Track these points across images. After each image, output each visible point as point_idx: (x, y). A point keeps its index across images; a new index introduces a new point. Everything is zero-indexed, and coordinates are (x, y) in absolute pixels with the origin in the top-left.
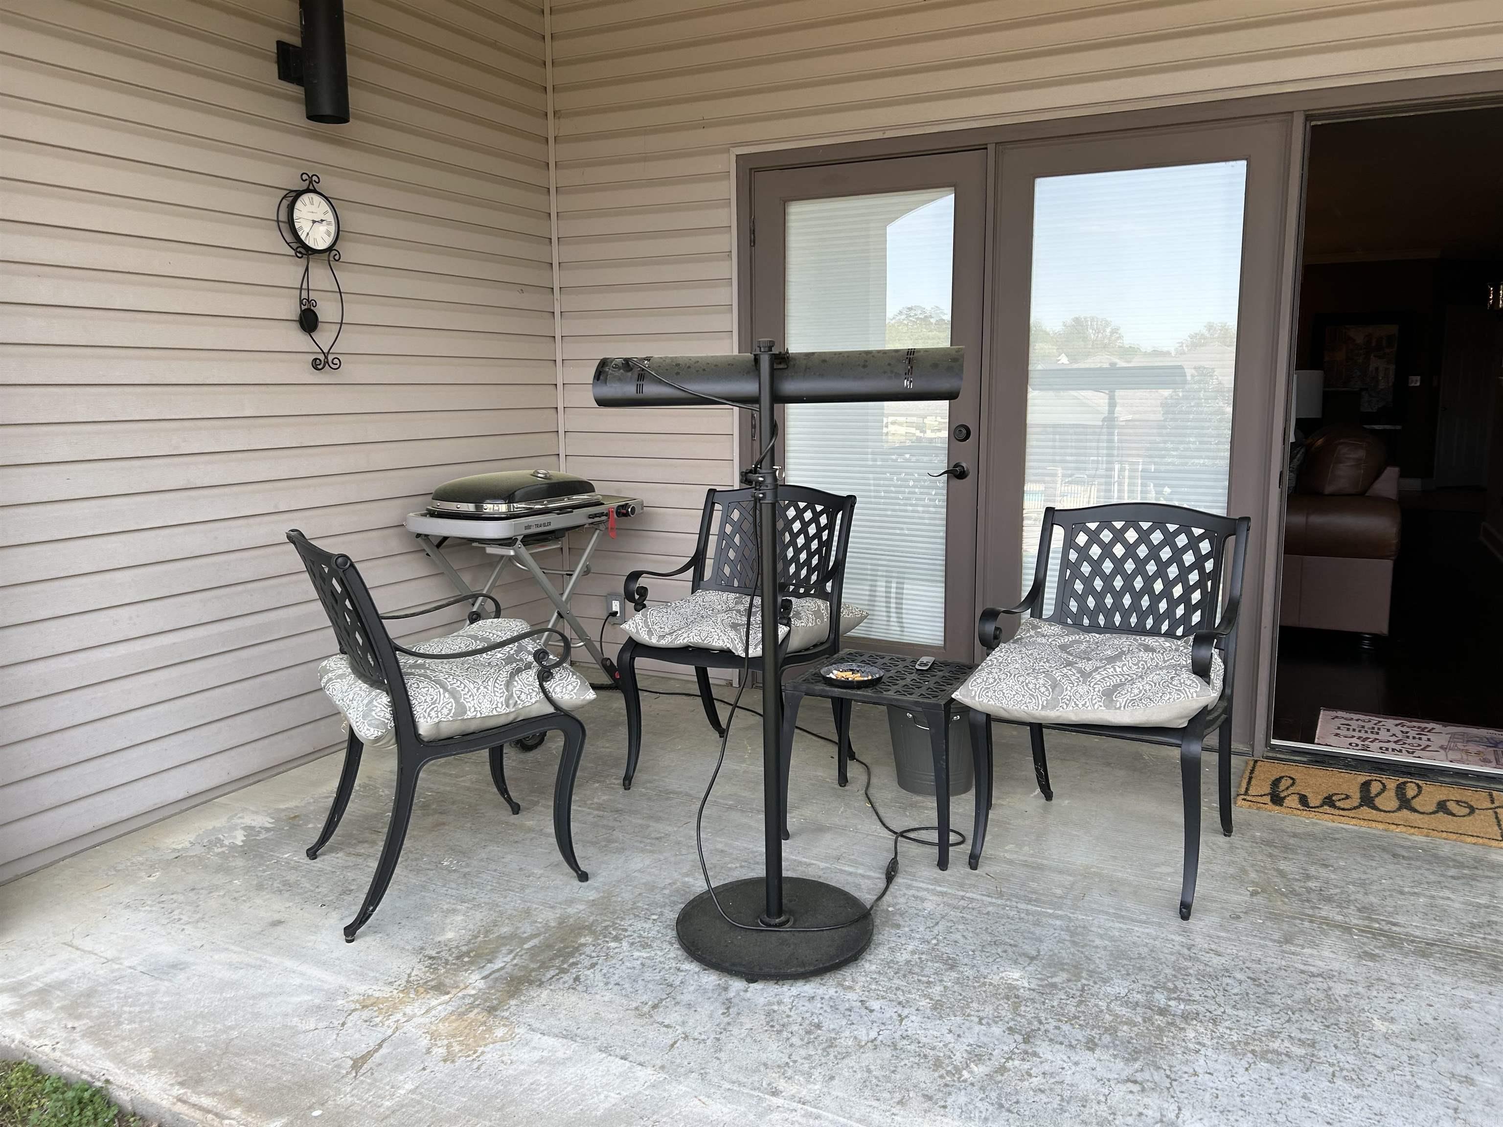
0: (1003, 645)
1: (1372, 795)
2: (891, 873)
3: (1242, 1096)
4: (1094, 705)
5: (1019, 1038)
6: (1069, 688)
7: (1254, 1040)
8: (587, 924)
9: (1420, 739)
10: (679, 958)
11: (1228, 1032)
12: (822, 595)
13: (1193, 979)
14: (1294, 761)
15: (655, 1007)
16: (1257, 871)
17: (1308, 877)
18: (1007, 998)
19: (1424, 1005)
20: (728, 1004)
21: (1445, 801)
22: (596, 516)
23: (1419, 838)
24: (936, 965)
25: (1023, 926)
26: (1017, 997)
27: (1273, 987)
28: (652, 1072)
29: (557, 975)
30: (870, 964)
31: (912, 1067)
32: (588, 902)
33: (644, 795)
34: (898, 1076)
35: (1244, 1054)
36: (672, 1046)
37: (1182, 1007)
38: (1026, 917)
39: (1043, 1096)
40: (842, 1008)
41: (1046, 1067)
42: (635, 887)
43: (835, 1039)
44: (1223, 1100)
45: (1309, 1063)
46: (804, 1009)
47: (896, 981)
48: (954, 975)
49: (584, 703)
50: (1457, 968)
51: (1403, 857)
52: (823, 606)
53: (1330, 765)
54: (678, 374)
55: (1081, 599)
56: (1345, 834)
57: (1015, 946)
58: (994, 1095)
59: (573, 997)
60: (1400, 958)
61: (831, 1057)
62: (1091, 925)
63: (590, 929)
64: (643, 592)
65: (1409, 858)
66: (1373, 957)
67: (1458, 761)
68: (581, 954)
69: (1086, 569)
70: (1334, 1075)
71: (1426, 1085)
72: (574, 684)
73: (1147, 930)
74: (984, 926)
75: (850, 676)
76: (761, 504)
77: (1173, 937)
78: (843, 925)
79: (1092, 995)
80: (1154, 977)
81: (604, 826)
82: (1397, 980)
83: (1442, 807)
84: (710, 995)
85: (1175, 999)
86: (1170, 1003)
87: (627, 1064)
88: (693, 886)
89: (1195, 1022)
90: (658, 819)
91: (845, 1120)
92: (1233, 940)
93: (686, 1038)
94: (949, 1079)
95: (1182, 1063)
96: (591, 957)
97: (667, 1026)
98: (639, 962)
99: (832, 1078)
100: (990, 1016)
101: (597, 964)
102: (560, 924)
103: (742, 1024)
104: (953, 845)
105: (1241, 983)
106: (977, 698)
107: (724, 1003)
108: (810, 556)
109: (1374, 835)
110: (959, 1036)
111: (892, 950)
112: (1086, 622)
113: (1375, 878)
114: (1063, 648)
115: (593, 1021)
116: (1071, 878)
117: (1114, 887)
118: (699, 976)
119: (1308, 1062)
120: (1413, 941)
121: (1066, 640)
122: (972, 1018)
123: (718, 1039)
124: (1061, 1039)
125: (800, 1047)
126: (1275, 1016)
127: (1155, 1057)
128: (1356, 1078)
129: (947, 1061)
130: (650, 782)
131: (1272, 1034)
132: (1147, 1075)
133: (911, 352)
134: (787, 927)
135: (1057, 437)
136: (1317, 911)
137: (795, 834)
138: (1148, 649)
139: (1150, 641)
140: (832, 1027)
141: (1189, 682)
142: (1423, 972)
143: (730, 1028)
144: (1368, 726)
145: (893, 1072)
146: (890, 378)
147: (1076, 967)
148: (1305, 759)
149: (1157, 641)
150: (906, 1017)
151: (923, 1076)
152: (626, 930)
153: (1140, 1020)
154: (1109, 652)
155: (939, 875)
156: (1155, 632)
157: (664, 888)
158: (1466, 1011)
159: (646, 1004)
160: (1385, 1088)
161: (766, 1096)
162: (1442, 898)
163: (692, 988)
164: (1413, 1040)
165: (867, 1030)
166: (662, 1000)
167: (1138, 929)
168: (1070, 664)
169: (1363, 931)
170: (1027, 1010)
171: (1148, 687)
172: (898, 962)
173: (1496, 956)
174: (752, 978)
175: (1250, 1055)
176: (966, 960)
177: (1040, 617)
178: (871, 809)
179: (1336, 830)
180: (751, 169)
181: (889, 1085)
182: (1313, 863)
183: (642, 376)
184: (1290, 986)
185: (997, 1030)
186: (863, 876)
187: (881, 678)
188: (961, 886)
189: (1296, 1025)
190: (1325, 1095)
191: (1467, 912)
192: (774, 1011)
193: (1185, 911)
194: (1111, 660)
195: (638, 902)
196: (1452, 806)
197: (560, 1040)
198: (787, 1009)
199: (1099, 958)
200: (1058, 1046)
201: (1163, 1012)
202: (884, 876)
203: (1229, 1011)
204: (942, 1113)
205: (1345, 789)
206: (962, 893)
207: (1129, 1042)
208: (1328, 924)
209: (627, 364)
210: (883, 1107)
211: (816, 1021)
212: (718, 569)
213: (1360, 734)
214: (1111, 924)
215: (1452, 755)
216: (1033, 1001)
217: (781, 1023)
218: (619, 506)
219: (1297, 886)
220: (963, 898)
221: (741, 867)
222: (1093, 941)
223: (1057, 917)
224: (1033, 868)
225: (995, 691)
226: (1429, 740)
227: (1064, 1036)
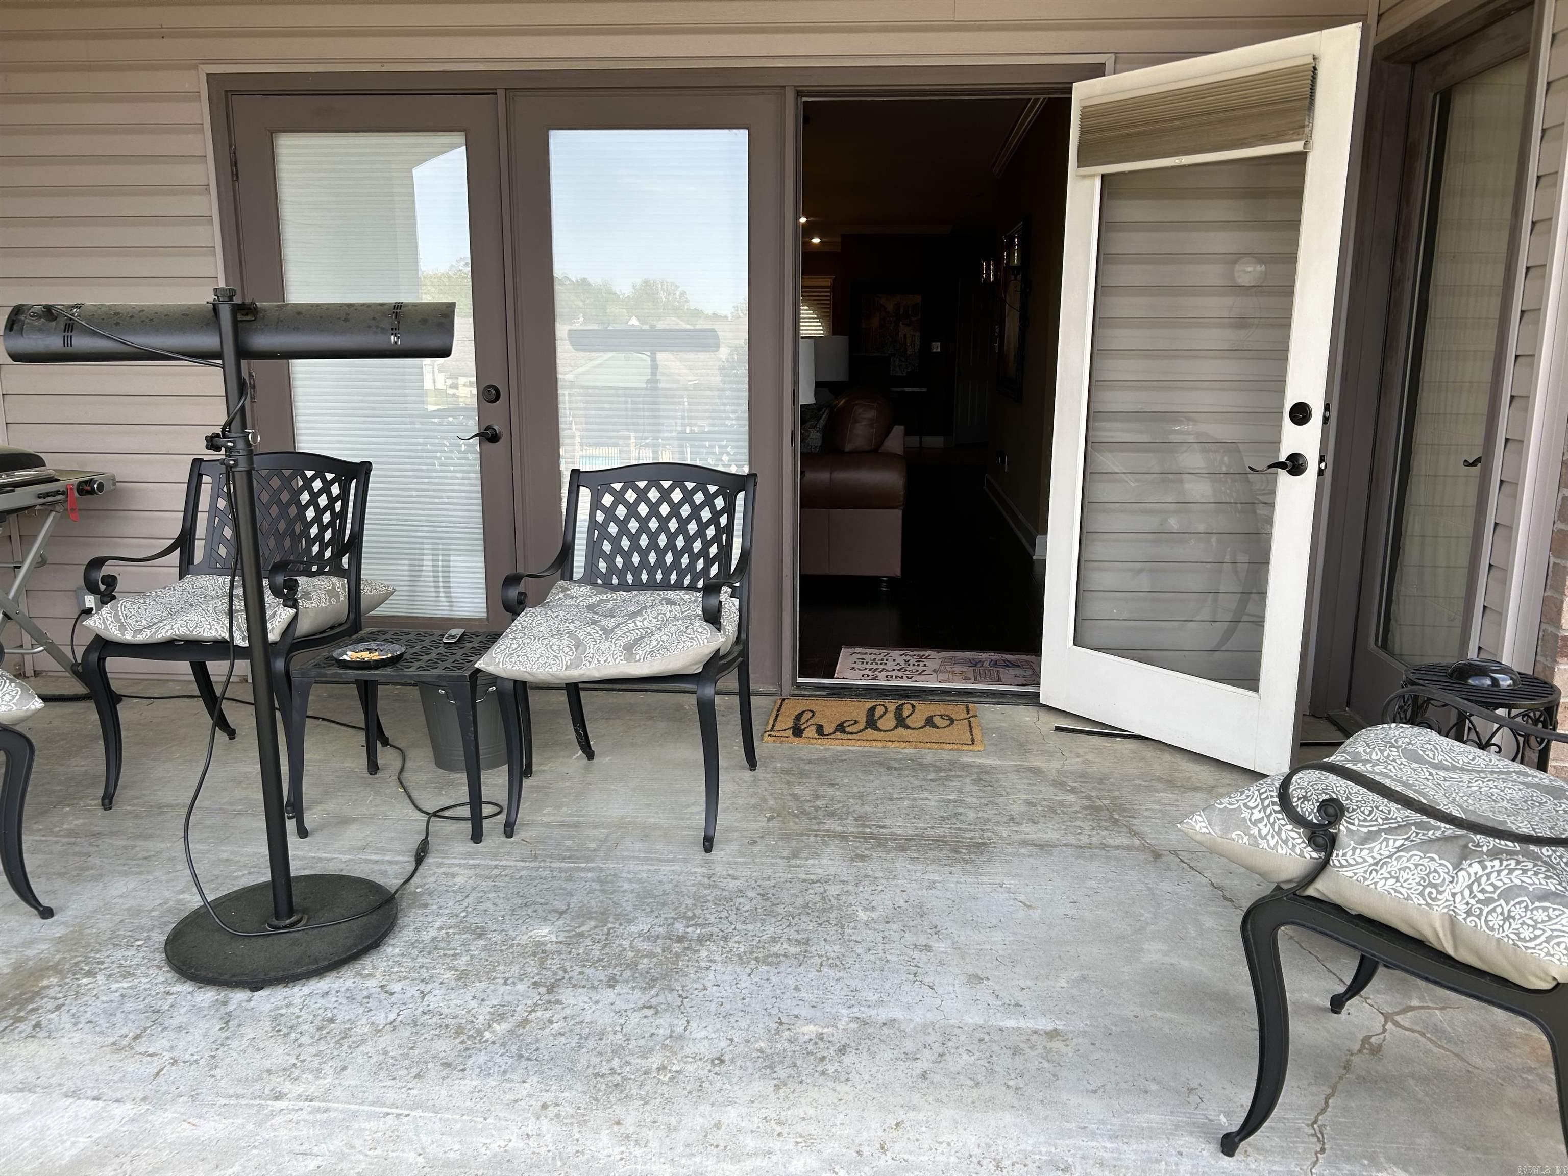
0: (528, 609)
1: (876, 718)
2: (421, 854)
3: (744, 999)
4: (615, 660)
5: (543, 990)
6: (592, 646)
7: (758, 948)
8: (51, 963)
9: (918, 665)
10: (169, 981)
11: (736, 945)
12: (338, 571)
13: (710, 905)
14: (816, 696)
15: (137, 1037)
16: (775, 798)
17: (818, 797)
18: (534, 954)
19: (898, 891)
20: (227, 1019)
21: (932, 717)
22: (48, 495)
23: (910, 751)
24: (464, 936)
25: (555, 884)
26: (544, 952)
27: (779, 898)
28: (132, 1106)
29: (11, 1025)
30: (393, 949)
31: (432, 1039)
32: (51, 940)
33: (130, 813)
34: (416, 1052)
35: (749, 962)
36: (157, 1074)
37: (698, 931)
38: (559, 875)
39: (563, 1038)
40: (359, 998)
41: (568, 1011)
42: (116, 914)
43: (349, 1029)
44: (727, 1006)
45: (801, 960)
46: (318, 1005)
47: (420, 960)
48: (482, 942)
49: (28, 714)
50: (927, 856)
51: (895, 769)
52: (339, 584)
53: (845, 696)
54: (117, 324)
55: (610, 559)
56: (851, 755)
57: (546, 904)
58: (514, 1049)
59: (32, 1046)
60: (884, 855)
61: (345, 1047)
62: (621, 872)
63: (56, 969)
64: (111, 581)
65: (900, 769)
66: (862, 858)
67: (945, 681)
68: (42, 998)
69: (613, 529)
70: (821, 965)
71: (895, 958)
72: (14, 693)
73: (673, 868)
74: (516, 890)
75: (366, 656)
76: (233, 472)
77: (696, 870)
78: (363, 915)
79: (617, 936)
80: (675, 909)
81: (75, 854)
82: (879, 874)
83: (929, 722)
84: (206, 1012)
85: (693, 925)
86: (688, 930)
87: (101, 1103)
88: (189, 902)
89: (708, 943)
90: (147, 837)
91: (357, 1106)
92: (749, 863)
93: (175, 1062)
94: (469, 1043)
95: (694, 981)
96: (56, 999)
97: (151, 1055)
98: (117, 994)
99: (344, 1068)
100: (516, 975)
101: (63, 1005)
102: (15, 969)
103: (242, 1036)
104: (487, 817)
105: (751, 900)
106: (501, 665)
107: (222, 1018)
108: (323, 529)
109: (875, 752)
110: (483, 1000)
111: (418, 930)
112: (615, 581)
113: (872, 790)
114: (590, 608)
115: (58, 1066)
116: (606, 831)
117: (646, 833)
118: (193, 996)
119: (801, 958)
120: (895, 840)
121: (595, 599)
122: (497, 980)
123: (214, 1057)
124: (584, 983)
125: (309, 1045)
126: (778, 924)
127: (670, 981)
128: (839, 963)
129: (469, 1027)
130: (137, 798)
131: (774, 940)
132: (661, 999)
133: (398, 307)
134: (299, 927)
135: (630, 400)
136: (821, 825)
137: (315, 831)
138: (670, 602)
139: (671, 595)
140: (347, 1018)
141: (700, 630)
142: (901, 864)
143: (229, 1042)
144: (878, 658)
145: (412, 1048)
146: (376, 333)
147: (602, 913)
148: (824, 693)
149: (678, 594)
150: (430, 992)
151: (444, 1046)
152: (102, 963)
153: (659, 950)
154: (632, 609)
155: (473, 848)
156: (679, 586)
157: (153, 910)
158: (931, 891)
159: (126, 1036)
160: (862, 967)
161: (269, 1102)
162: (922, 799)
163: (183, 1010)
164: (888, 922)
165: (386, 1013)
166: (145, 1029)
167: (666, 868)
168: (594, 622)
169: (857, 837)
170: (554, 963)
171: (665, 638)
172: (423, 941)
173: (958, 842)
174: (256, 986)
175: (753, 962)
176: (495, 927)
177: (571, 579)
178: (404, 793)
179: (844, 753)
180: (226, 92)
181: (407, 1061)
182: (823, 784)
183: (70, 326)
184: (793, 895)
185: (521, 987)
186: (390, 862)
187: (402, 655)
188: (495, 856)
189: (794, 928)
190: (813, 983)
191: (939, 808)
192: (282, 1015)
193: (708, 844)
194: (633, 615)
195: (119, 930)
196: (937, 721)
197: (15, 1095)
198: (297, 1011)
199: (627, 901)
200: (580, 990)
201: (680, 939)
202: (413, 859)
203: (739, 926)
204: (461, 1076)
205: (855, 715)
206: (497, 862)
207: (648, 973)
208: (829, 836)
209: (49, 313)
210: (400, 1084)
211: (330, 1015)
212: (211, 550)
213: (872, 666)
214: (640, 868)
215: (942, 676)
216: (560, 953)
217: (289, 1025)
218: (81, 483)
219: (807, 806)
220: (496, 867)
221: (250, 873)
222: (622, 886)
223: (589, 870)
224: (569, 827)
225: (518, 656)
226: (925, 665)
227: (588, 980)
